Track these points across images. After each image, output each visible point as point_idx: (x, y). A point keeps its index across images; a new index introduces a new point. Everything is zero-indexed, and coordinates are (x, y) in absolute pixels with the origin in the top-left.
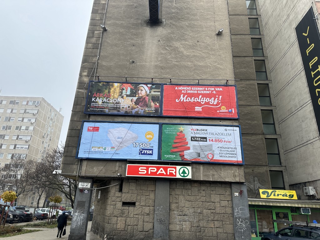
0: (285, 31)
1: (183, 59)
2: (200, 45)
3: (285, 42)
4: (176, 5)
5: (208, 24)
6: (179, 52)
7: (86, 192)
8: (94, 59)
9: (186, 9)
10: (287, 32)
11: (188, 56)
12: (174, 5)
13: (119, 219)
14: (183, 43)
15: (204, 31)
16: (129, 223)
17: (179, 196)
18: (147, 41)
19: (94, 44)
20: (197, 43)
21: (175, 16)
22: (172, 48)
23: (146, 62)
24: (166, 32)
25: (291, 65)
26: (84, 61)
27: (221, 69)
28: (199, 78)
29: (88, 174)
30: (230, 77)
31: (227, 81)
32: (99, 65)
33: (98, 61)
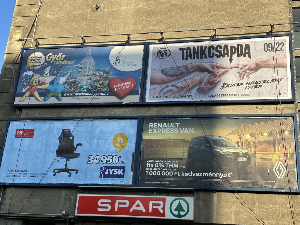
8: (33, 10)
26: (17, 15)
27: (262, 4)
28: (218, 26)
29: (14, 212)
30: (280, 19)
31: (272, 26)
32: (40, 20)
33: (40, 12)
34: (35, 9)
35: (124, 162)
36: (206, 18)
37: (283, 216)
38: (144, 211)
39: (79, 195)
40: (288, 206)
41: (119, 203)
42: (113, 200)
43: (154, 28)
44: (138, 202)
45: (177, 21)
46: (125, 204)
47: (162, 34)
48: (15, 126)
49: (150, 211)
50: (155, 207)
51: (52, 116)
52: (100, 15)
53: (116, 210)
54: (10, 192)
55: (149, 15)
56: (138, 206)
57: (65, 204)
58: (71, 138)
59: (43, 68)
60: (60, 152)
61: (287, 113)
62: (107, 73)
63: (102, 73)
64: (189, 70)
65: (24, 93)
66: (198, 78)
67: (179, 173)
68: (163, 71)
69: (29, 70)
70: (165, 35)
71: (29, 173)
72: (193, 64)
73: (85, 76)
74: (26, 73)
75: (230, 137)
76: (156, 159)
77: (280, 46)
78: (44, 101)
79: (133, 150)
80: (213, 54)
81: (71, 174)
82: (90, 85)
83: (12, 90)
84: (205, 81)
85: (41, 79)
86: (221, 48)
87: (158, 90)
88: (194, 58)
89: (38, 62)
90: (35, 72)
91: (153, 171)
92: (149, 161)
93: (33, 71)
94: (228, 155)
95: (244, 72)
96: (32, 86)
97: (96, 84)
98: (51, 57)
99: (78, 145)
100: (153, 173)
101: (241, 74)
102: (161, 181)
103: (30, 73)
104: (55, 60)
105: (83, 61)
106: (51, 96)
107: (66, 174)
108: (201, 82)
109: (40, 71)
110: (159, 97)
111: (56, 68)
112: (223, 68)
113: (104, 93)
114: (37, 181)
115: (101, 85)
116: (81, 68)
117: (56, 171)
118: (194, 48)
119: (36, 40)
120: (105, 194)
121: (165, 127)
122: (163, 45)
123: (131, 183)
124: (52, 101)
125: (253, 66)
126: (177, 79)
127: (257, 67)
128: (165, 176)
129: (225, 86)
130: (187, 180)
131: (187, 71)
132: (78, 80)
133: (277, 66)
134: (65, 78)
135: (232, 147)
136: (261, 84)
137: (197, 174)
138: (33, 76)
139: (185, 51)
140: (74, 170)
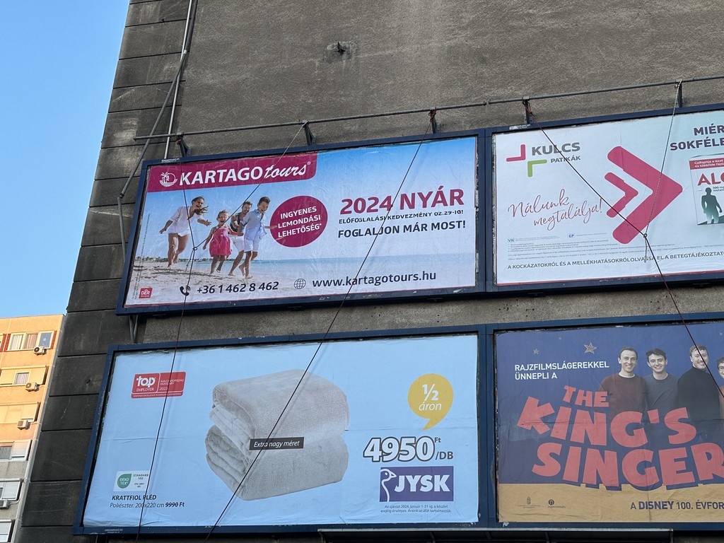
8: (166, 67)
23: (400, 42)
26: (124, 81)
33: (184, 71)
43: (503, 91)
45: (563, 71)
51: (230, 336)
55: (483, 61)
119: (180, 139)
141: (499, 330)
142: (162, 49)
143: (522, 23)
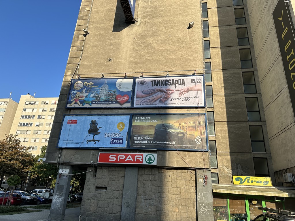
0: (265, 17)
1: (155, 53)
2: (171, 39)
3: (266, 28)
4: (151, 4)
5: (181, 18)
6: (152, 47)
7: (65, 177)
9: (160, 7)
10: (267, 18)
11: (160, 51)
12: (150, 4)
13: (92, 201)
14: (156, 38)
15: (176, 26)
16: (101, 205)
17: (147, 181)
18: (123, 40)
19: (78, 46)
20: (169, 37)
21: (150, 14)
22: (146, 44)
23: (121, 59)
24: (141, 30)
25: (271, 51)
26: (69, 62)
27: (191, 60)
28: (170, 70)
29: (67, 162)
30: (199, 68)
31: (195, 71)
32: (81, 65)
33: (81, 61)
34: (78, 60)
35: (123, 136)
36: (163, 66)
37: (200, 163)
38: (132, 161)
39: (100, 153)
40: (202, 157)
41: (120, 157)
42: (117, 155)
43: (138, 70)
44: (130, 156)
45: (150, 67)
46: (123, 157)
47: (142, 73)
48: (67, 118)
49: (135, 161)
50: (138, 159)
51: (86, 113)
52: (111, 64)
53: (118, 160)
54: (64, 151)
55: (136, 64)
56: (129, 158)
57: (92, 157)
58: (96, 124)
59: (82, 89)
60: (90, 132)
61: (202, 113)
62: (115, 92)
63: (112, 92)
64: (155, 92)
65: (72, 102)
66: (160, 95)
67: (150, 142)
68: (142, 92)
69: (75, 90)
70: (144, 74)
71: (74, 142)
72: (157, 89)
73: (103, 93)
74: (73, 92)
75: (175, 124)
76: (139, 135)
77: (199, 81)
78: (83, 106)
79: (128, 131)
80: (167, 84)
81: (96, 142)
82: (106, 98)
83: (66, 100)
84: (163, 97)
85: (81, 94)
86: (171, 81)
87: (140, 101)
88: (158, 86)
89: (80, 86)
90: (78, 91)
91: (137, 141)
92: (135, 136)
93: (77, 90)
94: (174, 133)
95: (182, 93)
96: (76, 98)
97: (109, 98)
98: (86, 84)
99: (99, 128)
100: (137, 142)
101: (180, 94)
102: (141, 146)
103: (75, 92)
104: (88, 85)
105: (102, 86)
106: (86, 103)
107: (93, 142)
108: (161, 98)
109: (81, 91)
110: (141, 104)
111: (89, 89)
112: (172, 91)
113: (113, 102)
114: (78, 146)
115: (111, 98)
116: (102, 89)
117: (88, 141)
118: (158, 80)
119: (79, 75)
120: (113, 152)
121: (143, 119)
122: (142, 79)
123: (126, 147)
124: (87, 106)
125: (186, 90)
126: (149, 96)
127: (188, 90)
128: (143, 143)
129: (173, 99)
130: (154, 145)
131: (154, 92)
132: (100, 95)
133: (197, 90)
134: (94, 94)
135: (176, 129)
136: (190, 99)
137: (159, 142)
138: (77, 93)
139: (153, 82)
140: (97, 141)
141: (133, 114)
142: (77, 56)
143: (143, 57)
